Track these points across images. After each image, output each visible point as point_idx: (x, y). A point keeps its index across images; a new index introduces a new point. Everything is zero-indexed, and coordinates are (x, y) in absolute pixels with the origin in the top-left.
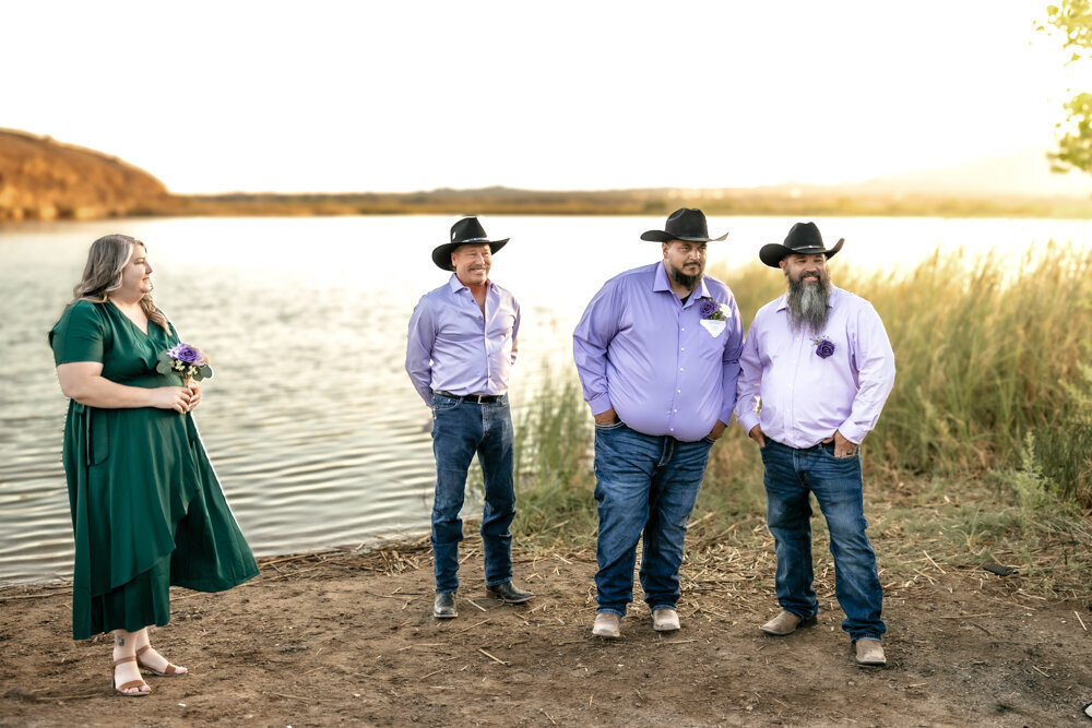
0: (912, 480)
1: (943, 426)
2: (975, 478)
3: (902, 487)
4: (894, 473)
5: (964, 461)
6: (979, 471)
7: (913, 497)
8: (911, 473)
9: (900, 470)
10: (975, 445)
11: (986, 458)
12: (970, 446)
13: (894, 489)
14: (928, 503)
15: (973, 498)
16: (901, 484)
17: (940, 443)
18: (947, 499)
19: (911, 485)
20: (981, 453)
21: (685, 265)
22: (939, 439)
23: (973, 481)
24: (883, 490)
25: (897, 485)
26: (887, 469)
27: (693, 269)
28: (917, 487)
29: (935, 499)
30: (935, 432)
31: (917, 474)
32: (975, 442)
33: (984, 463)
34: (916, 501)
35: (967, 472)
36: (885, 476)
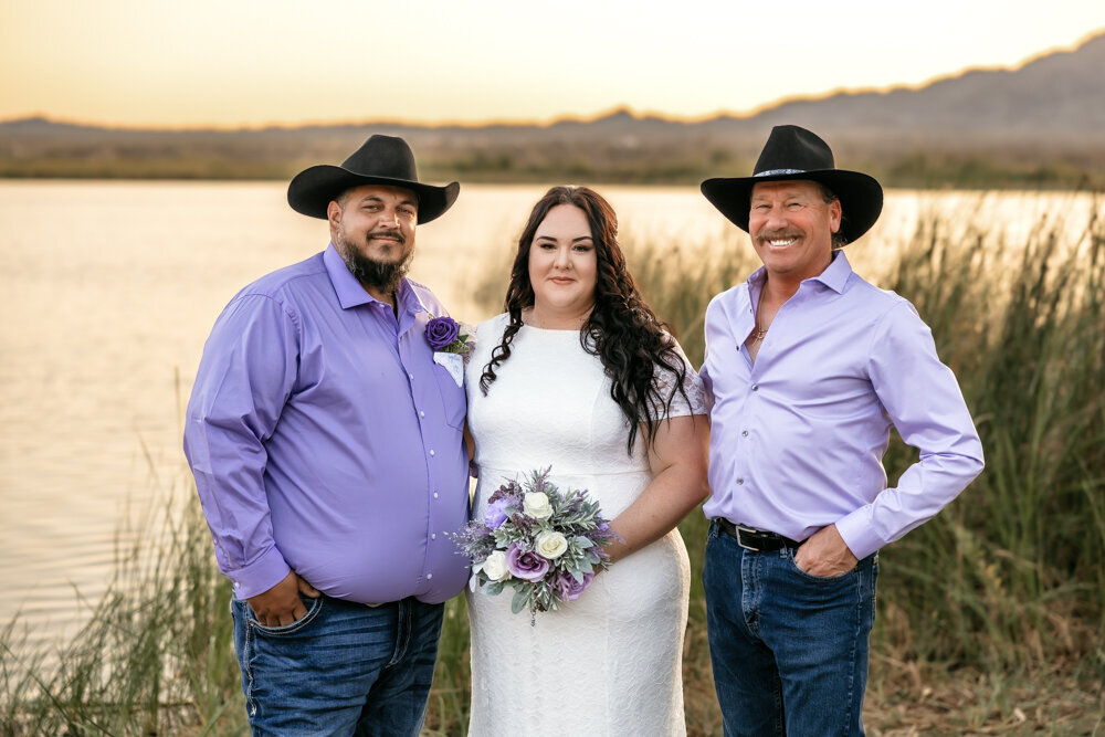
0: (947, 682)
1: (989, 573)
2: (1058, 672)
3: (929, 696)
4: (912, 668)
5: (1034, 640)
6: (1062, 659)
7: (953, 714)
8: (940, 667)
9: (922, 662)
10: (1049, 609)
11: (1071, 632)
12: (1041, 610)
13: (914, 700)
14: (985, 725)
15: (1064, 712)
16: (927, 691)
17: (987, 608)
18: (1019, 714)
19: (944, 691)
20: (1064, 625)
21: (370, 237)
22: (985, 600)
23: (1055, 679)
24: (894, 704)
25: (920, 693)
26: (895, 662)
27: (386, 248)
28: (956, 695)
29: (997, 716)
30: (978, 586)
31: (953, 669)
32: (1048, 603)
33: (1069, 642)
34: (963, 722)
35: (1042, 662)
36: (895, 674)
